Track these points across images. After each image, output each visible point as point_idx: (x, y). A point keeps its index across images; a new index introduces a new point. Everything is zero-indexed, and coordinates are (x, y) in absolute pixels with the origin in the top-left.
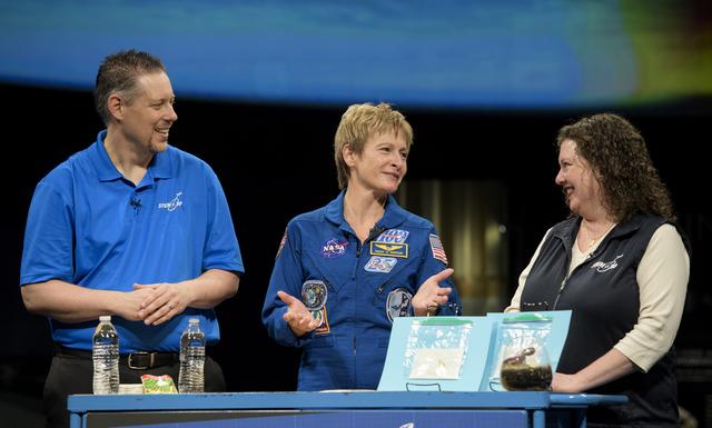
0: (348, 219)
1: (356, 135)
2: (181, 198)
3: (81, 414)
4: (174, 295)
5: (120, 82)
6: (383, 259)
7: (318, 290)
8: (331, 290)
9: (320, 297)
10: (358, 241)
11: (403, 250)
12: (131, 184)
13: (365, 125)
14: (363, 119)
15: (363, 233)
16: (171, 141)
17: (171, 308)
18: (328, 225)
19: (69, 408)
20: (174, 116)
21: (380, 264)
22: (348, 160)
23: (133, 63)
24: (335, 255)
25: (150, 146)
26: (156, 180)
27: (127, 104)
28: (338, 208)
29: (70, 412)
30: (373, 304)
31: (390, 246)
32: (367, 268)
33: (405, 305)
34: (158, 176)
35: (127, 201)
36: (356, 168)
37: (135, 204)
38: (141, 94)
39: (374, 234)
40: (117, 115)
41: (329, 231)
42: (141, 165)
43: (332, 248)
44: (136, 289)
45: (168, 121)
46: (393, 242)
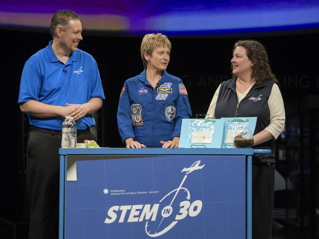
0: (148, 80)
1: (149, 48)
2: (82, 69)
3: (65, 156)
4: (82, 109)
5: (62, 22)
6: (163, 95)
7: (137, 108)
8: (143, 107)
9: (138, 110)
10: (153, 88)
11: (170, 90)
12: (63, 64)
13: (152, 44)
14: (151, 41)
15: (154, 85)
16: (79, 47)
17: (81, 114)
18: (140, 83)
19: (60, 153)
20: (81, 38)
21: (162, 97)
22: (147, 58)
23: (68, 15)
24: (144, 94)
25: (70, 49)
26: (72, 62)
27: (64, 31)
28: (144, 76)
29: (60, 155)
30: (160, 112)
31: (165, 89)
32: (156, 98)
33: (173, 112)
34: (74, 60)
35: (62, 70)
36: (150, 61)
37: (65, 71)
38: (70, 28)
39: (158, 85)
40: (59, 35)
41: (141, 85)
42: (66, 56)
43: (142, 91)
44: (67, 106)
45: (78, 39)
46: (166, 88)
